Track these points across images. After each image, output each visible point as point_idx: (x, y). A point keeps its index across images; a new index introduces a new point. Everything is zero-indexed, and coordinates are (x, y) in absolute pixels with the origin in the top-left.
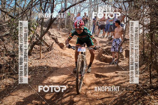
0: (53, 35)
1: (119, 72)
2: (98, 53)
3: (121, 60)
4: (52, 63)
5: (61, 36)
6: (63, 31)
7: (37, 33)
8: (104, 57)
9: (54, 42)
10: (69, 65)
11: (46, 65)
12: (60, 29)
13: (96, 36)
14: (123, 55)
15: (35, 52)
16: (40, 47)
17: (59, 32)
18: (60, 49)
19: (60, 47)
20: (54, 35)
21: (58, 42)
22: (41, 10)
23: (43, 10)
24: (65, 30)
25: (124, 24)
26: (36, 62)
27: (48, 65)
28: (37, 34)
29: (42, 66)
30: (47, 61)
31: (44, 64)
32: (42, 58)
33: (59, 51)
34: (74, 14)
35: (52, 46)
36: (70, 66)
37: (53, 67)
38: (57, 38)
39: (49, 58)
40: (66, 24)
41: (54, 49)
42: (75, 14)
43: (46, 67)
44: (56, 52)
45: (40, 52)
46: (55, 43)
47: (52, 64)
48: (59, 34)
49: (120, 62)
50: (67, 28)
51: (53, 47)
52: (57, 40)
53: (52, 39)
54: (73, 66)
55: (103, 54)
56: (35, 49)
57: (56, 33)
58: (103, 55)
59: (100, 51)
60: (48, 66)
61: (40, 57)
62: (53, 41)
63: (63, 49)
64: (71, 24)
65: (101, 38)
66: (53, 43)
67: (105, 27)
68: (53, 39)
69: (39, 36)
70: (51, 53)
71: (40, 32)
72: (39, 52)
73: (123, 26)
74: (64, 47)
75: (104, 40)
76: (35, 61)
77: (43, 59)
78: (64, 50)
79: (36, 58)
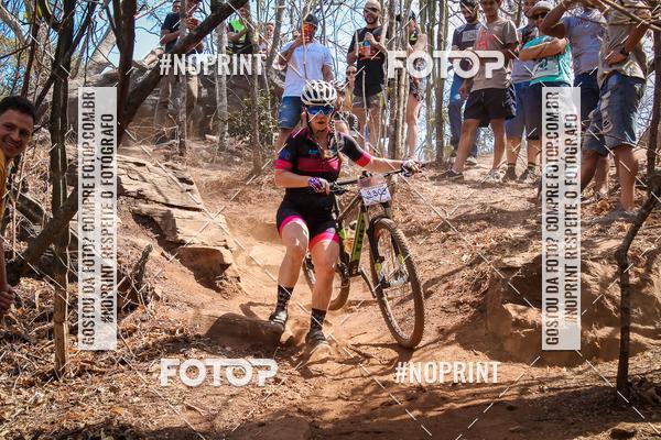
0: (140, 196)
1: (640, 427)
2: (471, 297)
3: (646, 333)
4: (153, 398)
5: (196, 199)
6: (205, 160)
7: (25, 190)
8: (518, 324)
9: (150, 249)
10: (277, 406)
11: (109, 422)
12: (182, 145)
13: (451, 174)
14: (653, 298)
15: (20, 328)
16: (57, 288)
17: (179, 166)
18: (202, 295)
19: (197, 277)
20: (149, 191)
21: (182, 243)
22: (44, 27)
23: (55, 26)
24: (222, 148)
25: (639, 73)
26: (36, 403)
27: (125, 415)
28: (28, 195)
29: (77, 432)
30: (114, 390)
31: (90, 414)
32: (71, 369)
33: (191, 311)
34: (279, 25)
35: (139, 277)
36: (281, 412)
37: (158, 432)
38: (168, 217)
39: (123, 363)
40: (223, 104)
41: (157, 298)
42: (284, 30)
43: (108, 432)
44: (174, 314)
45: (60, 323)
46: (156, 253)
47: (148, 408)
48: (183, 180)
49: (642, 348)
50: (233, 132)
51: (148, 282)
52: (175, 230)
53: (132, 223)
54: (300, 411)
55: (509, 307)
56: (18, 306)
57: (160, 181)
58: (514, 314)
59: (485, 286)
60: (123, 428)
61: (61, 360)
62: (144, 240)
63: (218, 290)
64: (259, 102)
65: (484, 185)
66: (146, 255)
67: (508, 107)
68: (145, 220)
69: (38, 210)
70: (135, 330)
71: (43, 178)
72: (51, 331)
73: (637, 87)
74: (229, 272)
75: (506, 198)
76: (25, 393)
77: (79, 375)
78: (227, 296)
79: (28, 377)
